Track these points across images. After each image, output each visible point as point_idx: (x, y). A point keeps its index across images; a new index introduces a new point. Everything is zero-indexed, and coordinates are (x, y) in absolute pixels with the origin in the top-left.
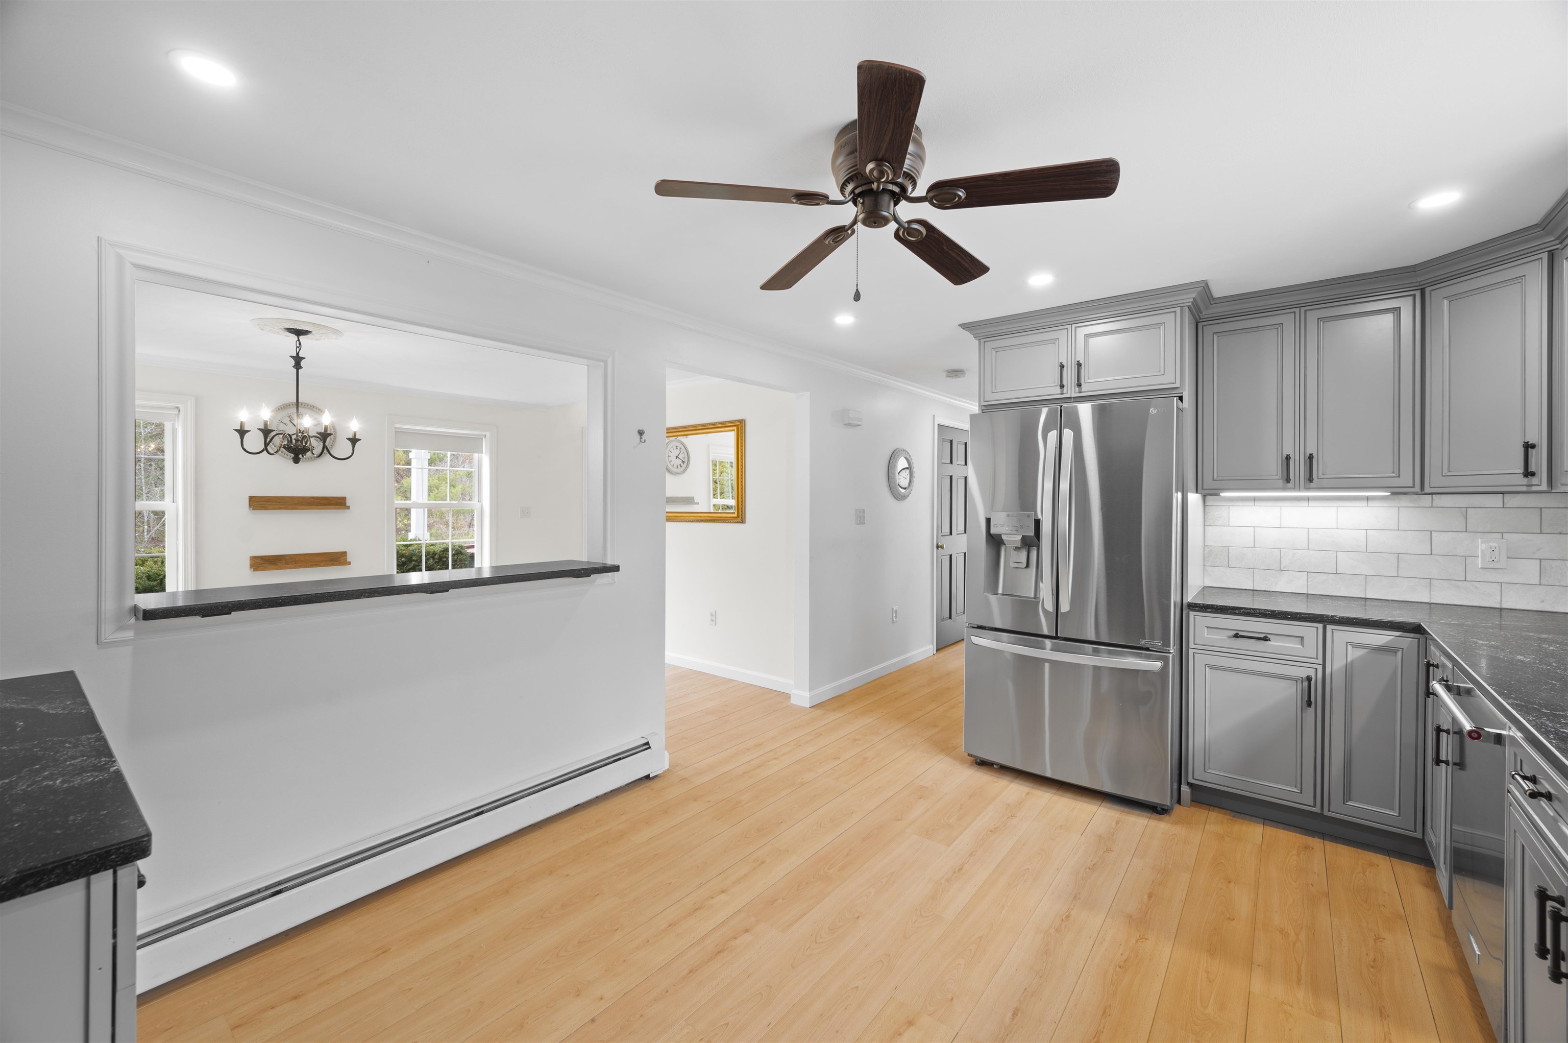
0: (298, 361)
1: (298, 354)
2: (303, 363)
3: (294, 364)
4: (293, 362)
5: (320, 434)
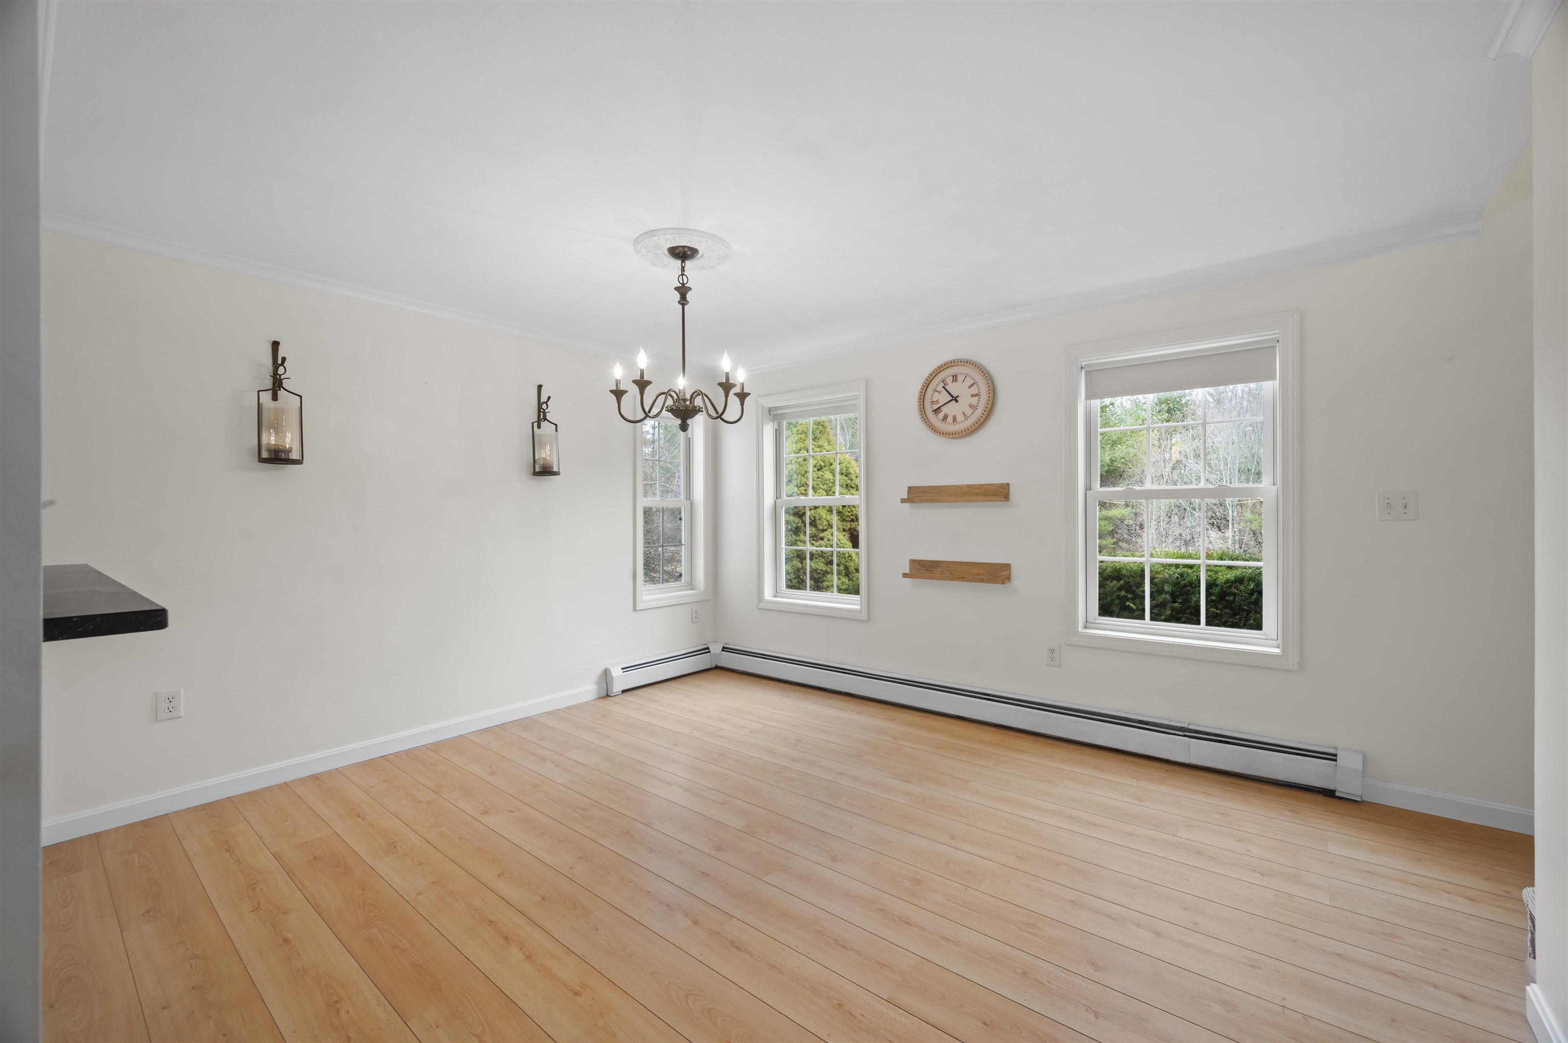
0: (683, 291)
2: (689, 296)
3: (679, 299)
4: (677, 296)
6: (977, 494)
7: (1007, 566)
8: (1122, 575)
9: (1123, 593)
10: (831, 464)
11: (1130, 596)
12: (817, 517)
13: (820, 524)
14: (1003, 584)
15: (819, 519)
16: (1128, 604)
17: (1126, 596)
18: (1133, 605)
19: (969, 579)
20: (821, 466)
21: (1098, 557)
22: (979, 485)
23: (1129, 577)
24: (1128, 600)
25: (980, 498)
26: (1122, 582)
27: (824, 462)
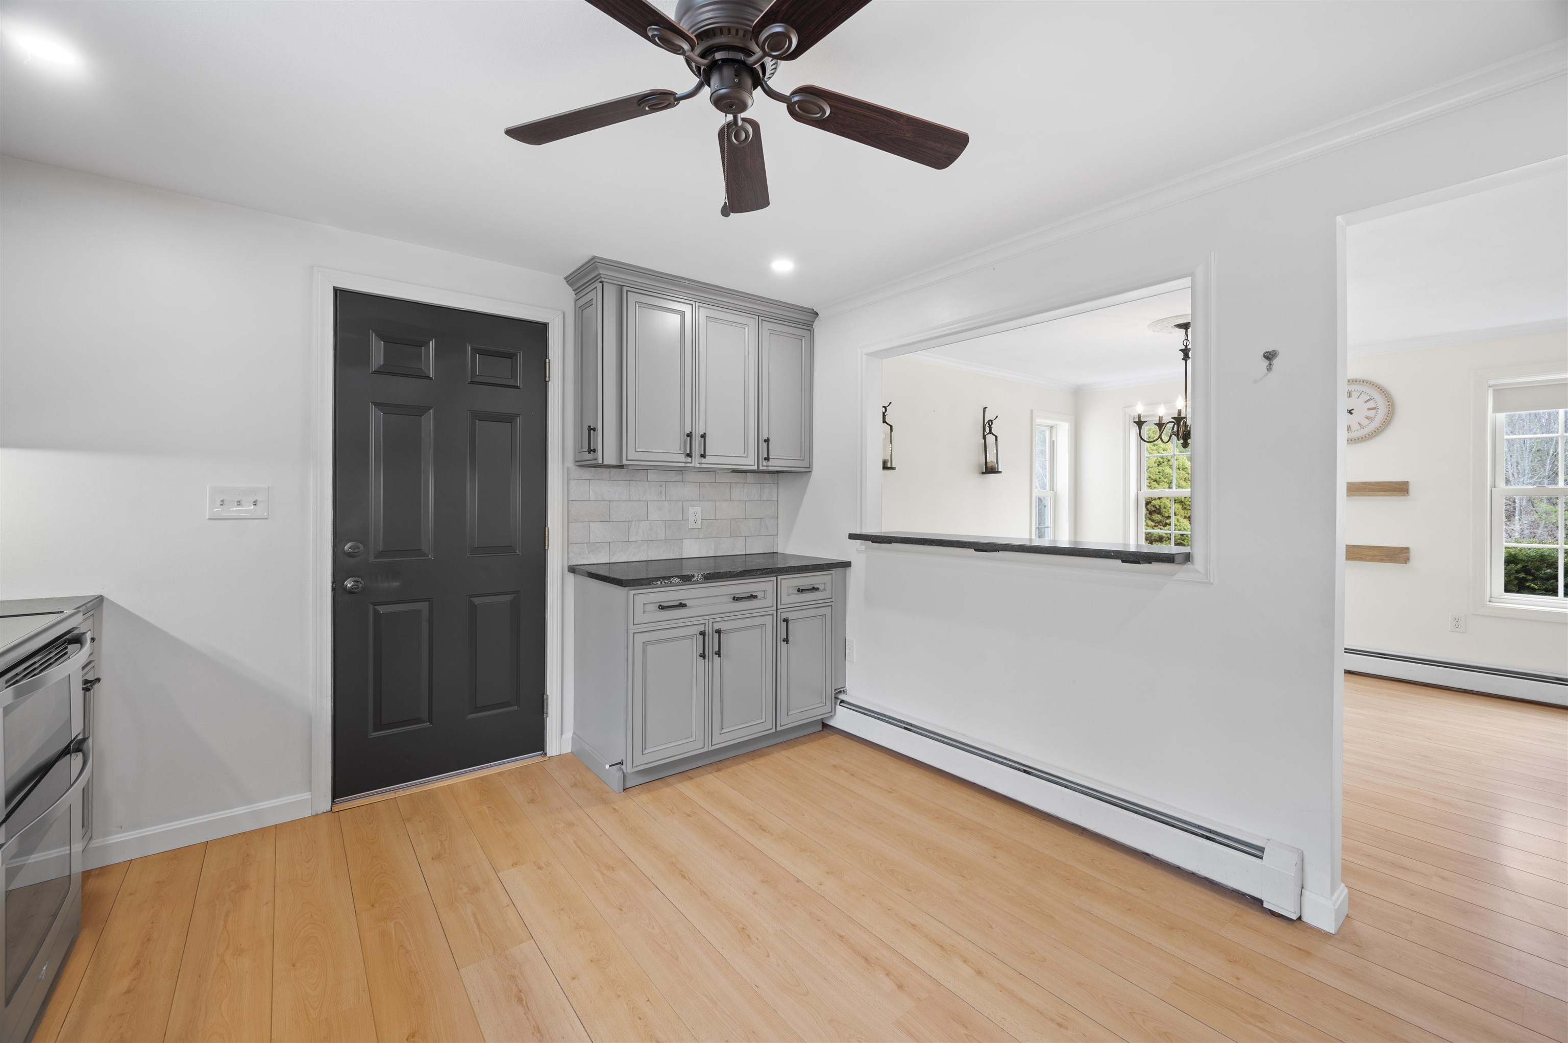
1: (1186, 346)
4: (1182, 355)
5: (1173, 418)
6: (1374, 490)
7: (1407, 550)
8: (1519, 559)
9: (1522, 575)
10: (1169, 461)
11: (1530, 578)
12: (1163, 506)
13: (1166, 512)
14: (1406, 563)
15: (1164, 508)
16: (1528, 584)
17: (1525, 578)
18: (1534, 586)
19: (1368, 559)
20: (1159, 462)
21: (1504, 543)
22: (1375, 482)
23: (1527, 562)
24: (1527, 581)
25: (1380, 493)
26: (1519, 566)
27: (1162, 458)
